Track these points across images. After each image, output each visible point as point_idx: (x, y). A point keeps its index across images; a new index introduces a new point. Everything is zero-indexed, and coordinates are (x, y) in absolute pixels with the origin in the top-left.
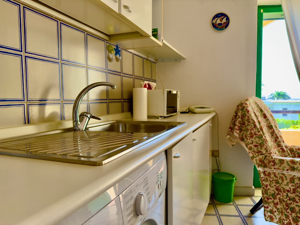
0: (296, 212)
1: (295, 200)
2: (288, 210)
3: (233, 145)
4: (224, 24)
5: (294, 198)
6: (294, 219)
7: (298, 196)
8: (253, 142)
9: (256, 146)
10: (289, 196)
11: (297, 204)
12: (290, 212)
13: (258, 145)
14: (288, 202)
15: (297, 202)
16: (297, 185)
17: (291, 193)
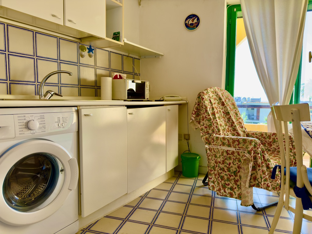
0: (225, 180)
1: (224, 170)
2: (219, 179)
3: (196, 129)
4: (195, 24)
5: (223, 168)
6: (222, 186)
7: (226, 166)
8: (204, 124)
9: (206, 127)
10: (220, 167)
11: (226, 173)
12: (220, 180)
13: (207, 126)
14: (220, 171)
15: (226, 172)
16: (225, 157)
17: (221, 164)
